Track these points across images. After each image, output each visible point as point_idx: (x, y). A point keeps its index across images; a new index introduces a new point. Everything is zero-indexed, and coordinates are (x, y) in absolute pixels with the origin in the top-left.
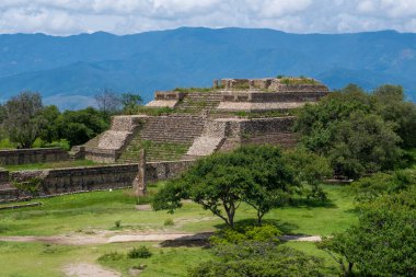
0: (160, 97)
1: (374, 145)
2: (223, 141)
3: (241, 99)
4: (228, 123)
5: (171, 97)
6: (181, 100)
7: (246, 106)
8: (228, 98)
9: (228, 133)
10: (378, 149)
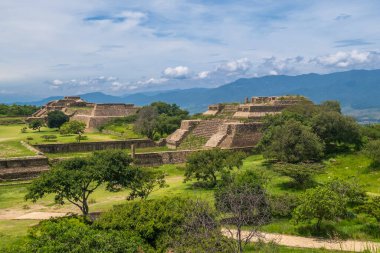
0: (211, 109)
1: (296, 142)
2: (224, 138)
3: (246, 110)
4: (229, 126)
5: (216, 108)
6: (220, 110)
7: (246, 114)
8: (240, 110)
9: (229, 132)
10: (298, 146)
